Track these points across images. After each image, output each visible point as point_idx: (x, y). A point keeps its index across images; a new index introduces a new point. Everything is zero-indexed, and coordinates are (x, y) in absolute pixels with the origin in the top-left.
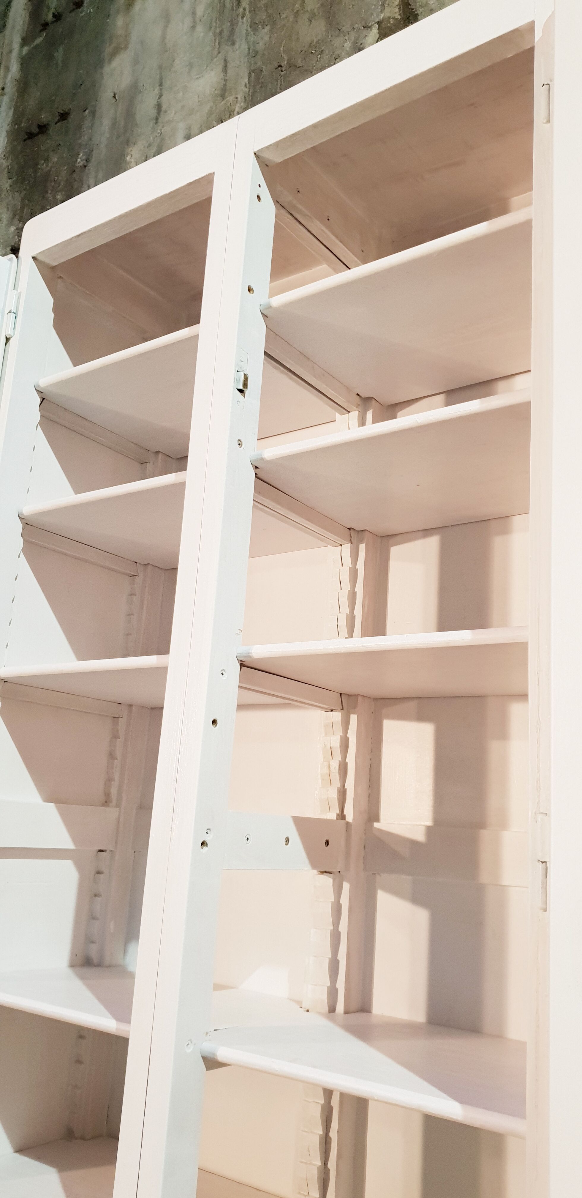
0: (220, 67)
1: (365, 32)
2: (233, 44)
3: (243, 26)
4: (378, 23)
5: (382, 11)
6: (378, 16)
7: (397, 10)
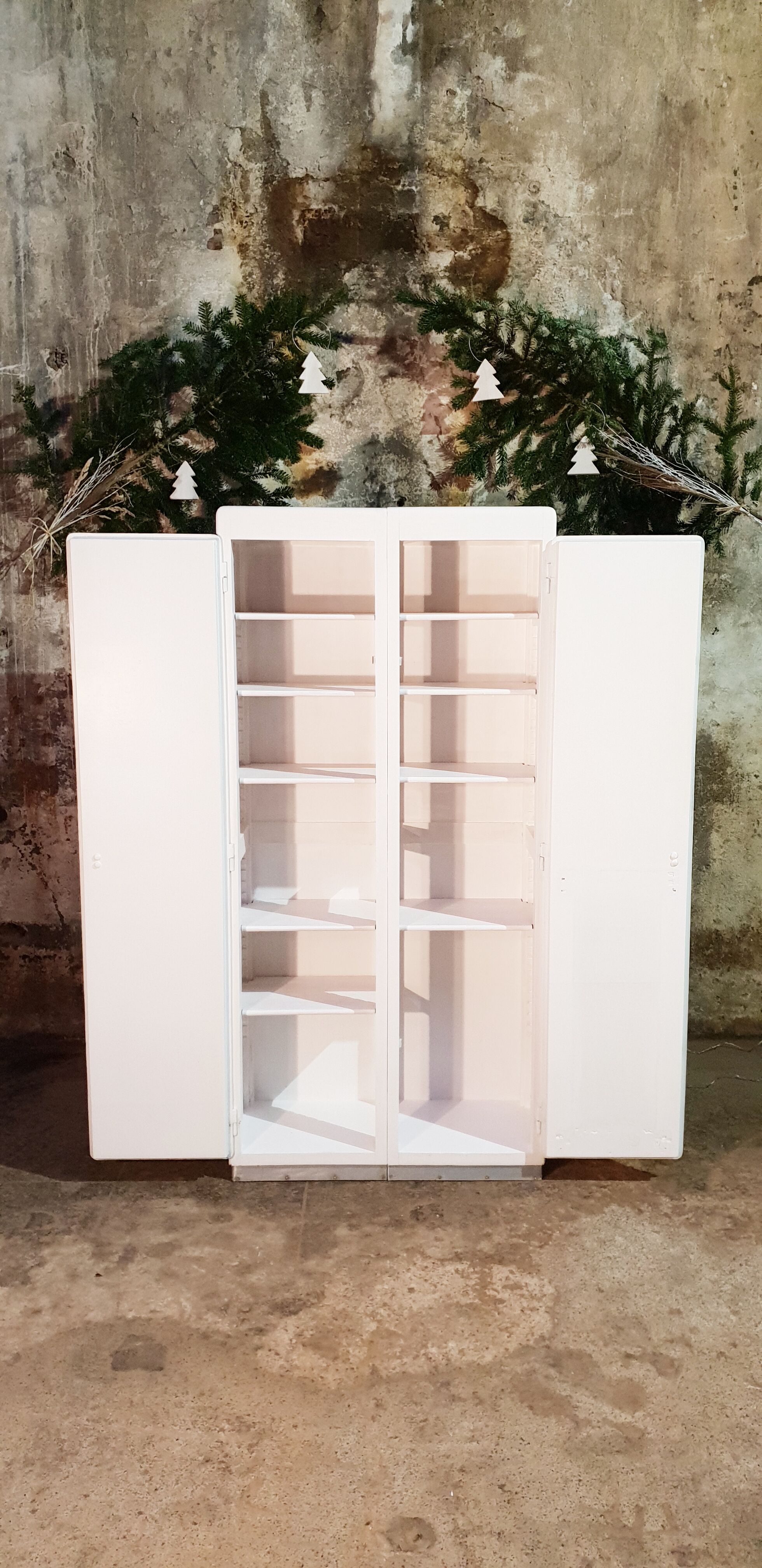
0: (55, 77)
1: (228, 132)
2: (70, 56)
3: (80, 39)
4: (241, 128)
5: (244, 118)
6: (240, 121)
7: (259, 125)
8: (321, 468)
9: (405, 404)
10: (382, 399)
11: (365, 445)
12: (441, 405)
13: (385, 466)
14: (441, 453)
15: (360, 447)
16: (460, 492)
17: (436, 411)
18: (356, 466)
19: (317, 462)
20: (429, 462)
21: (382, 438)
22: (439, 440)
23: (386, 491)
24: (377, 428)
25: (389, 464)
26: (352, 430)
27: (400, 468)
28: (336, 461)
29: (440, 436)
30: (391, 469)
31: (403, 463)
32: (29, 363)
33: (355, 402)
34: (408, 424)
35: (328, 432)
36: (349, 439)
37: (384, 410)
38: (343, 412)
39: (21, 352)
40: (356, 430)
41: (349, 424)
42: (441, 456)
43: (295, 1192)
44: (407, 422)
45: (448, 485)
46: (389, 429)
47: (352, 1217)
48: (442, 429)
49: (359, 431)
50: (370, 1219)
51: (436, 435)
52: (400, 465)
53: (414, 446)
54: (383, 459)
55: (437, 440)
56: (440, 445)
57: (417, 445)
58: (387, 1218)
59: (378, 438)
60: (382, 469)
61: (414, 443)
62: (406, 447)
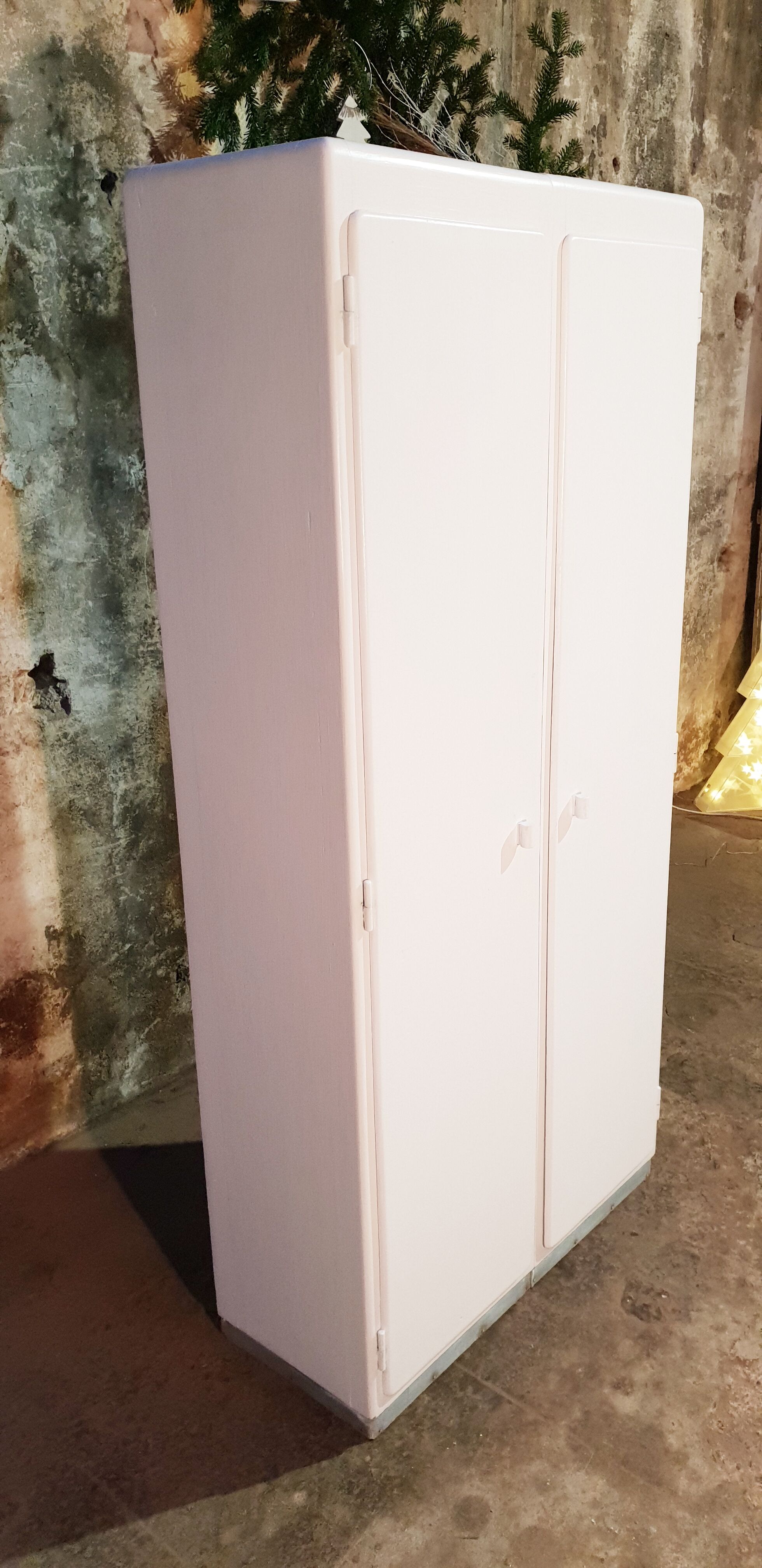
11: (41, 56)
13: (78, 107)
14: (160, 94)
15: (34, 59)
17: (144, 8)
18: (32, 98)
20: (145, 109)
21: (68, 46)
22: (155, 67)
23: (84, 156)
24: (57, 24)
25: (84, 102)
26: (16, 19)
27: (102, 114)
29: (155, 60)
30: (88, 114)
31: (106, 105)
34: (106, 26)
36: (14, 39)
40: (24, 23)
42: (160, 99)
43: (470, 1389)
44: (103, 20)
45: (175, 156)
46: (77, 29)
47: (593, 1372)
48: (157, 46)
49: (30, 24)
50: (618, 1360)
51: (150, 57)
52: (101, 108)
53: (119, 73)
54: (74, 91)
55: (151, 66)
56: (158, 77)
57: (124, 72)
58: (628, 1342)
59: (62, 45)
60: (75, 111)
61: (119, 66)
62: (107, 73)
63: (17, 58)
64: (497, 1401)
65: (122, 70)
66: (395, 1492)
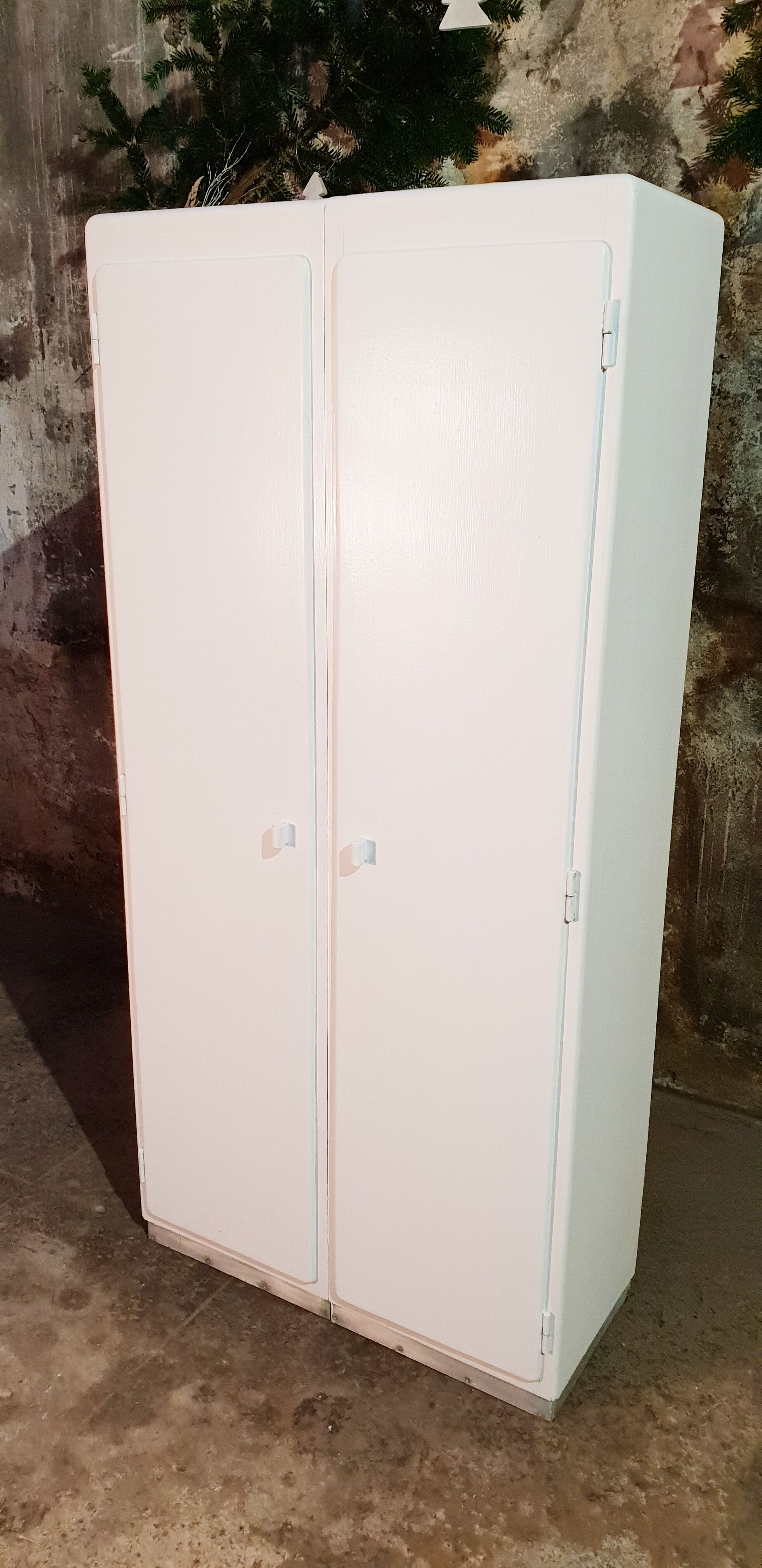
8: (509, 167)
9: (650, 35)
10: (610, 30)
11: (577, 121)
12: (711, 27)
14: (704, 122)
15: (572, 125)
16: (732, 194)
17: (700, 41)
18: (563, 158)
19: (504, 158)
20: (682, 141)
21: (605, 104)
22: (702, 96)
24: (599, 87)
25: (615, 149)
26: (558, 95)
28: (531, 152)
29: (704, 89)
31: (638, 147)
32: (144, 41)
33: (567, 42)
34: (653, 72)
35: (522, 103)
36: (553, 113)
37: (613, 51)
38: (547, 64)
39: (135, 25)
40: (566, 95)
41: (556, 83)
42: (703, 127)
43: (202, 1290)
44: (649, 69)
45: (711, 180)
46: (619, 85)
47: (222, 1371)
48: (709, 74)
49: (571, 95)
50: (239, 1389)
51: (698, 87)
52: (632, 152)
53: (659, 112)
54: (606, 143)
55: (698, 96)
56: (704, 106)
57: (665, 111)
58: (262, 1397)
59: (599, 105)
60: (603, 160)
61: (660, 107)
62: (645, 117)
63: (554, 129)
64: (190, 1308)
65: (662, 110)
66: (99, 1257)
